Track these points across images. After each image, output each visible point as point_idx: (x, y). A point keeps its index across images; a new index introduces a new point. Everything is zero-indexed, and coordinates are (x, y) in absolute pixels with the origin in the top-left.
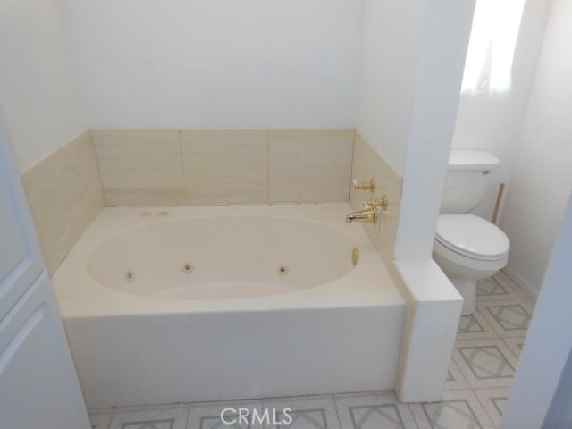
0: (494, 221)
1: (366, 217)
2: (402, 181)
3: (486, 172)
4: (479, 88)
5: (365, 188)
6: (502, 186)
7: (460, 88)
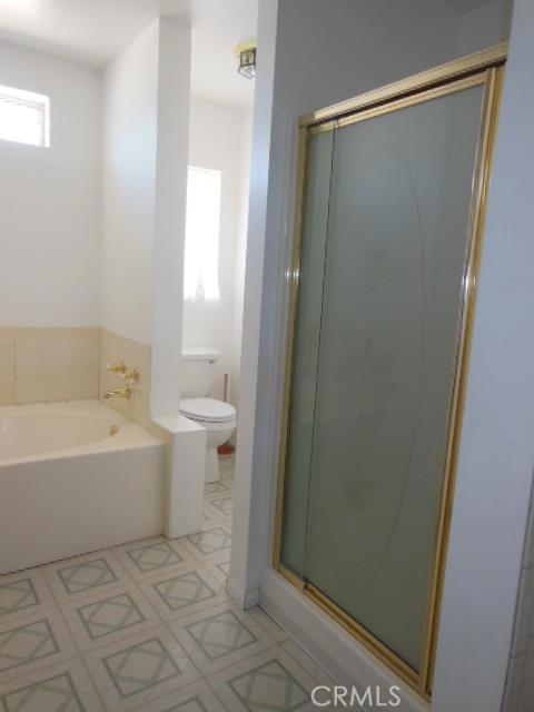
0: (225, 400)
1: (119, 392)
2: (150, 348)
3: (212, 362)
4: (197, 295)
5: (117, 370)
6: (226, 376)
7: (182, 295)
